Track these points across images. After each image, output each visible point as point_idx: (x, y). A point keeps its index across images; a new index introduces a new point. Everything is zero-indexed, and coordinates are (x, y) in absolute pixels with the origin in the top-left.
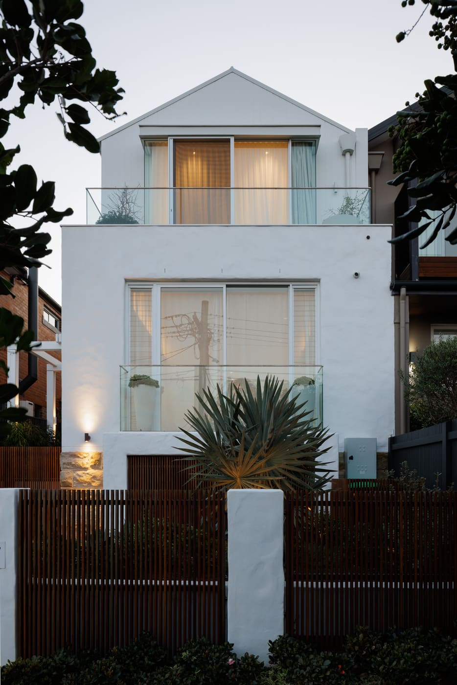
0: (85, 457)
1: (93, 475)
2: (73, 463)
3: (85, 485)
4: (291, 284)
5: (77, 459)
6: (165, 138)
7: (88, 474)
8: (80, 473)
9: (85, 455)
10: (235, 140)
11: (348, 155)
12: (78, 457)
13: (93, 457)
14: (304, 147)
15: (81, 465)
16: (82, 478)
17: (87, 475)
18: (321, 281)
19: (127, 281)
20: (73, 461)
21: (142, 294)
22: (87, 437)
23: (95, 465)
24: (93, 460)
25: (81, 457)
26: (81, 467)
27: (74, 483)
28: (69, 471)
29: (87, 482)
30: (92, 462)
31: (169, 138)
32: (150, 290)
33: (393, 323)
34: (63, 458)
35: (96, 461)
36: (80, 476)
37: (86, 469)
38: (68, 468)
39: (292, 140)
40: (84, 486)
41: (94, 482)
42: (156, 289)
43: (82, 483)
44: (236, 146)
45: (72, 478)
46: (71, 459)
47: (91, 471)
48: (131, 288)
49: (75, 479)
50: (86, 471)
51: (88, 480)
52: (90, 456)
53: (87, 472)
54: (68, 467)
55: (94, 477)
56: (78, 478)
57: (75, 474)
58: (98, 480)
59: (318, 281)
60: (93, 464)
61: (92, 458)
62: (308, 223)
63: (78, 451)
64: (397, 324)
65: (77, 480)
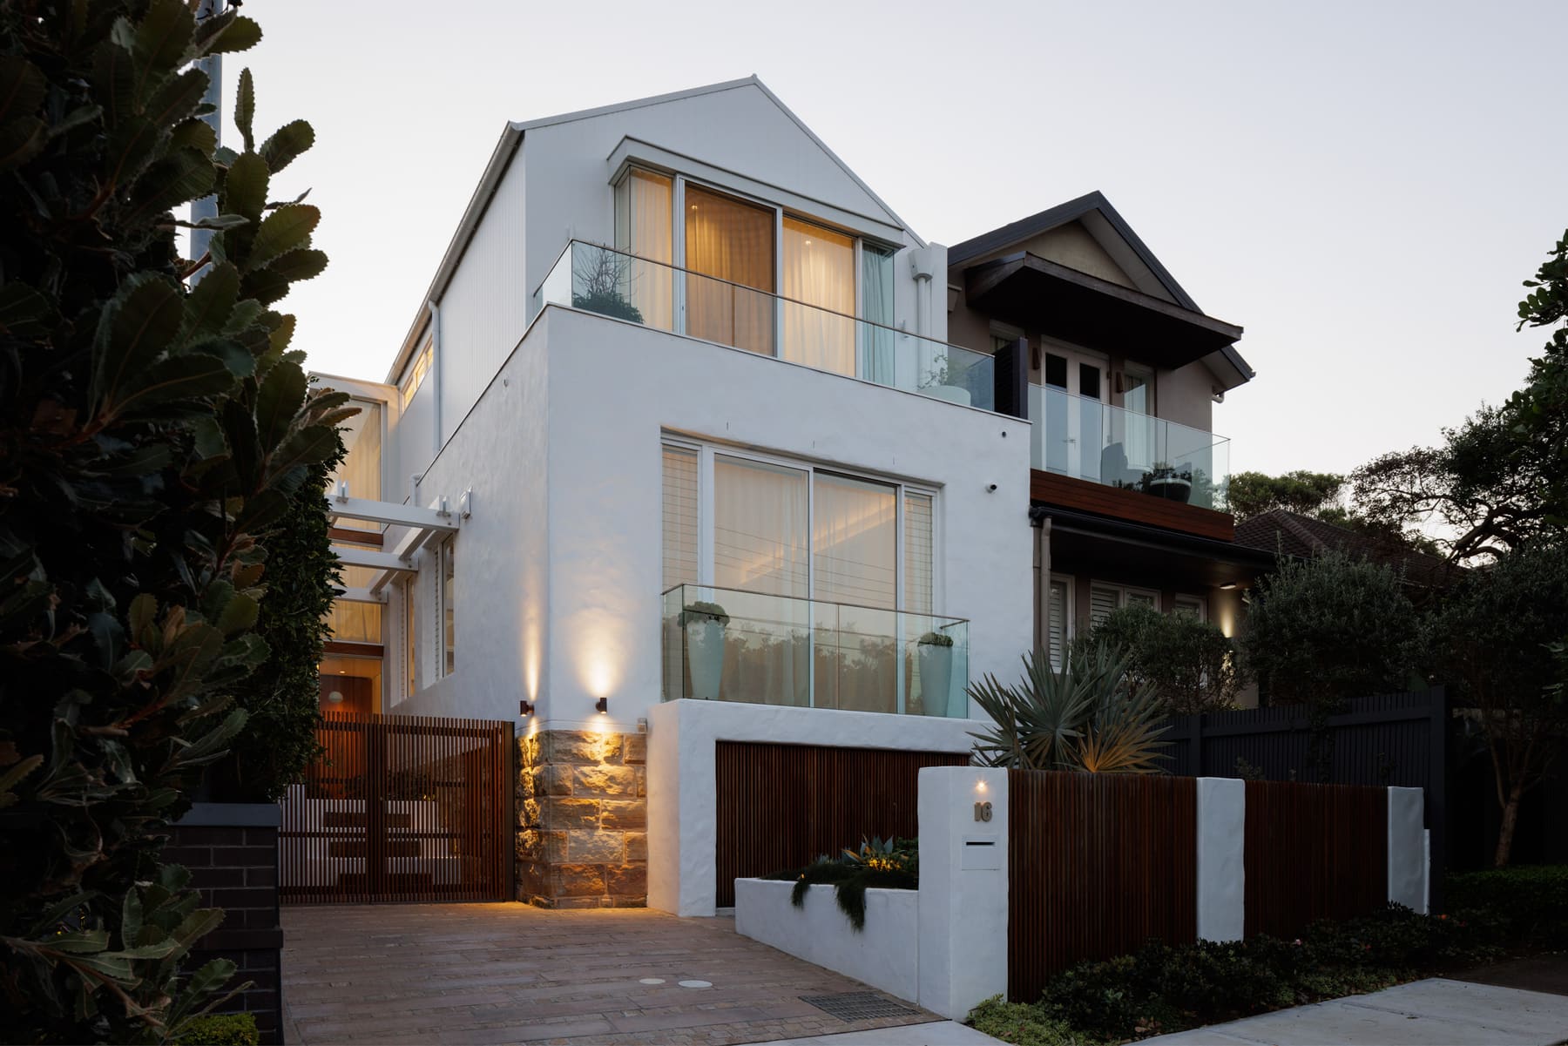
0: (595, 742)
1: (610, 774)
2: (575, 751)
3: (595, 792)
4: (903, 484)
5: (582, 744)
6: (672, 174)
7: (600, 772)
8: (586, 769)
9: (596, 738)
10: (783, 213)
11: (922, 281)
12: (584, 741)
13: (610, 740)
14: (876, 255)
15: (589, 756)
16: (590, 780)
17: (599, 775)
18: (947, 488)
19: (664, 430)
20: (575, 747)
21: (678, 456)
22: (602, 705)
23: (613, 756)
24: (610, 747)
25: (588, 740)
26: (589, 759)
27: (575, 788)
28: (567, 765)
29: (599, 787)
30: (607, 752)
31: (678, 176)
32: (694, 453)
33: (1032, 565)
34: (556, 741)
35: (615, 748)
36: (588, 776)
37: (596, 763)
38: (564, 761)
39: (863, 240)
40: (593, 794)
41: (610, 787)
42: (707, 454)
43: (590, 788)
44: (785, 225)
45: (571, 778)
46: (571, 743)
47: (605, 767)
48: (664, 444)
49: (576, 780)
50: (597, 766)
51: (601, 784)
52: (604, 740)
53: (599, 768)
54: (565, 758)
55: (612, 779)
56: (583, 779)
57: (576, 772)
58: (618, 784)
59: (940, 486)
60: (609, 754)
61: (608, 743)
62: (883, 383)
63: (583, 730)
64: (1038, 569)
65: (581, 783)
